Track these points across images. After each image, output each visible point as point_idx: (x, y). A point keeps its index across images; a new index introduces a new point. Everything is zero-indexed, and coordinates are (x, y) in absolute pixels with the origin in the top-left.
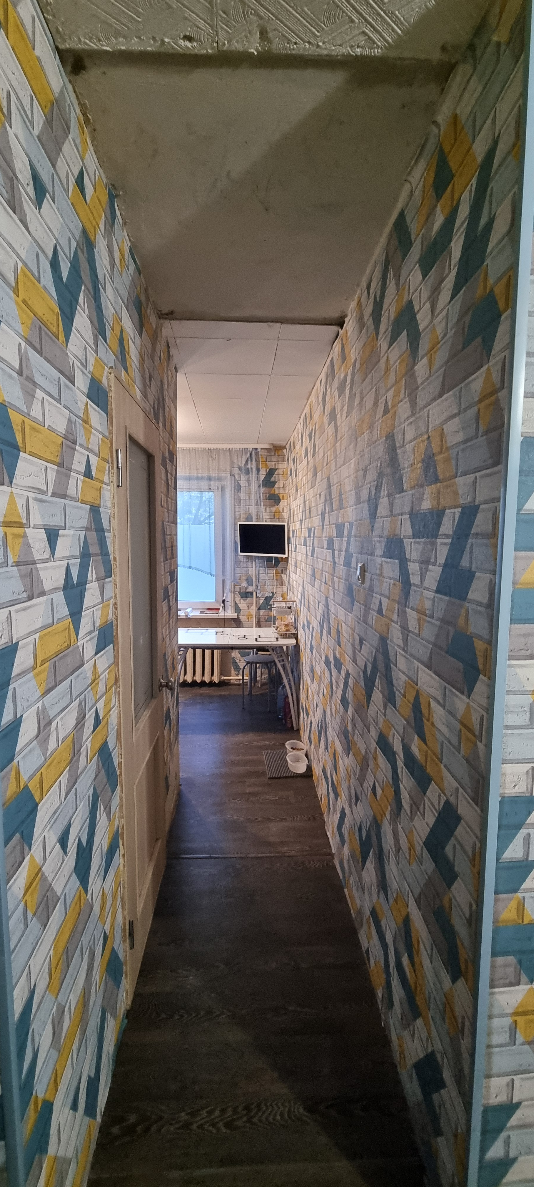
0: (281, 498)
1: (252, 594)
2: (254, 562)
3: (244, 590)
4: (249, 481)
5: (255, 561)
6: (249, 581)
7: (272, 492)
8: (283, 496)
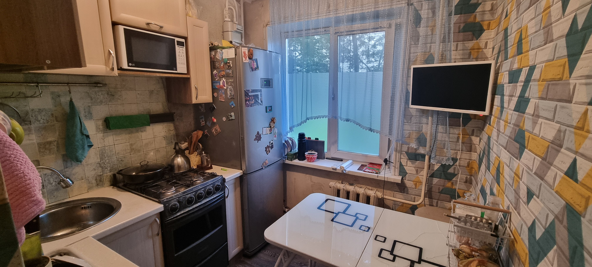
0: (485, 27)
1: (423, 156)
2: (430, 118)
3: (414, 151)
4: (433, 10)
5: (432, 117)
6: (421, 141)
7: (471, 19)
8: (489, 25)
